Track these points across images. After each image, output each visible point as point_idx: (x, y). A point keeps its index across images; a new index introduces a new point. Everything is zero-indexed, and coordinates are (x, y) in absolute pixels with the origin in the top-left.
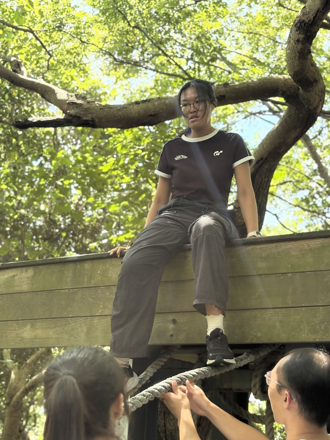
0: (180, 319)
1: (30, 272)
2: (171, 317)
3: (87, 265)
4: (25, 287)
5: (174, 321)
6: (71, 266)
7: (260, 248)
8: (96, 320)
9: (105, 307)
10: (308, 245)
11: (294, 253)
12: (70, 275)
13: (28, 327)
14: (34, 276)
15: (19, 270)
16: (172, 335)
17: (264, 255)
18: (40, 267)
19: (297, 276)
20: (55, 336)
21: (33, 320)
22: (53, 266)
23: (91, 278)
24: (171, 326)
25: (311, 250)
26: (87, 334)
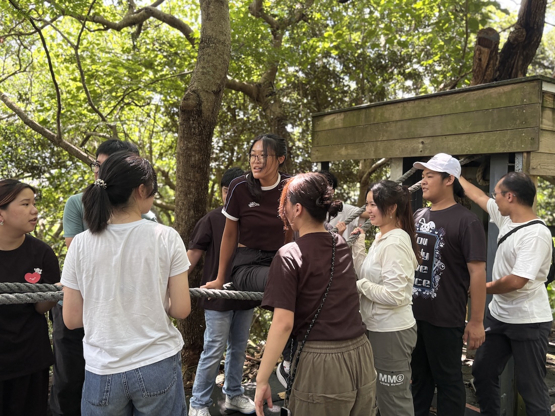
0: (426, 141)
1: (342, 116)
2: (421, 140)
3: (372, 110)
4: (340, 125)
5: (423, 143)
6: (364, 111)
8: (379, 144)
9: (383, 136)
10: (503, 90)
11: (494, 96)
12: (364, 116)
13: (344, 148)
14: (344, 118)
15: (336, 114)
16: (421, 151)
17: (475, 98)
18: (347, 112)
19: (495, 111)
20: (358, 153)
21: (346, 145)
22: (354, 112)
23: (375, 118)
24: (421, 146)
25: (505, 93)
26: (375, 151)
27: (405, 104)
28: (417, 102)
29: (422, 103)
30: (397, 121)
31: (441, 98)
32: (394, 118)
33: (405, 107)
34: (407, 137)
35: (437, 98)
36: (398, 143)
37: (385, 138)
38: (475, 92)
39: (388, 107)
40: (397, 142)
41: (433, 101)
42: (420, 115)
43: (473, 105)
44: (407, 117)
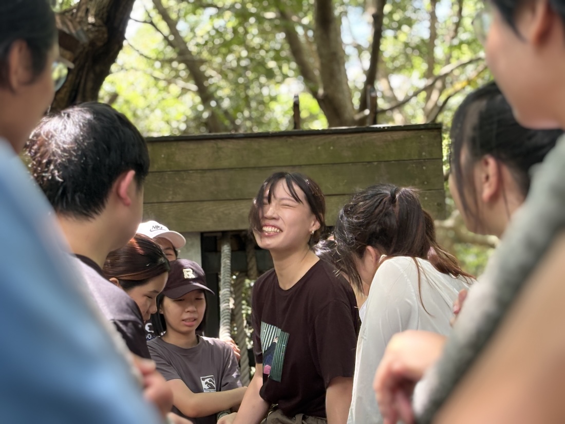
7: (346, 138)
8: (165, 207)
9: (175, 194)
11: (378, 144)
17: (349, 144)
19: (382, 165)
27: (221, 144)
28: (242, 142)
29: (255, 144)
30: (204, 171)
31: (290, 140)
32: (198, 165)
33: (219, 149)
34: (228, 197)
35: (283, 139)
36: (209, 206)
37: (179, 198)
38: (349, 136)
39: (183, 145)
40: (205, 205)
41: (275, 143)
42: (252, 162)
43: (347, 154)
44: (225, 164)
